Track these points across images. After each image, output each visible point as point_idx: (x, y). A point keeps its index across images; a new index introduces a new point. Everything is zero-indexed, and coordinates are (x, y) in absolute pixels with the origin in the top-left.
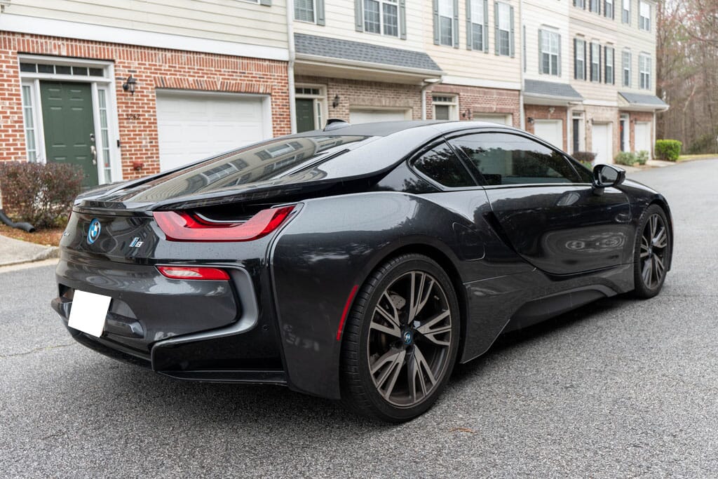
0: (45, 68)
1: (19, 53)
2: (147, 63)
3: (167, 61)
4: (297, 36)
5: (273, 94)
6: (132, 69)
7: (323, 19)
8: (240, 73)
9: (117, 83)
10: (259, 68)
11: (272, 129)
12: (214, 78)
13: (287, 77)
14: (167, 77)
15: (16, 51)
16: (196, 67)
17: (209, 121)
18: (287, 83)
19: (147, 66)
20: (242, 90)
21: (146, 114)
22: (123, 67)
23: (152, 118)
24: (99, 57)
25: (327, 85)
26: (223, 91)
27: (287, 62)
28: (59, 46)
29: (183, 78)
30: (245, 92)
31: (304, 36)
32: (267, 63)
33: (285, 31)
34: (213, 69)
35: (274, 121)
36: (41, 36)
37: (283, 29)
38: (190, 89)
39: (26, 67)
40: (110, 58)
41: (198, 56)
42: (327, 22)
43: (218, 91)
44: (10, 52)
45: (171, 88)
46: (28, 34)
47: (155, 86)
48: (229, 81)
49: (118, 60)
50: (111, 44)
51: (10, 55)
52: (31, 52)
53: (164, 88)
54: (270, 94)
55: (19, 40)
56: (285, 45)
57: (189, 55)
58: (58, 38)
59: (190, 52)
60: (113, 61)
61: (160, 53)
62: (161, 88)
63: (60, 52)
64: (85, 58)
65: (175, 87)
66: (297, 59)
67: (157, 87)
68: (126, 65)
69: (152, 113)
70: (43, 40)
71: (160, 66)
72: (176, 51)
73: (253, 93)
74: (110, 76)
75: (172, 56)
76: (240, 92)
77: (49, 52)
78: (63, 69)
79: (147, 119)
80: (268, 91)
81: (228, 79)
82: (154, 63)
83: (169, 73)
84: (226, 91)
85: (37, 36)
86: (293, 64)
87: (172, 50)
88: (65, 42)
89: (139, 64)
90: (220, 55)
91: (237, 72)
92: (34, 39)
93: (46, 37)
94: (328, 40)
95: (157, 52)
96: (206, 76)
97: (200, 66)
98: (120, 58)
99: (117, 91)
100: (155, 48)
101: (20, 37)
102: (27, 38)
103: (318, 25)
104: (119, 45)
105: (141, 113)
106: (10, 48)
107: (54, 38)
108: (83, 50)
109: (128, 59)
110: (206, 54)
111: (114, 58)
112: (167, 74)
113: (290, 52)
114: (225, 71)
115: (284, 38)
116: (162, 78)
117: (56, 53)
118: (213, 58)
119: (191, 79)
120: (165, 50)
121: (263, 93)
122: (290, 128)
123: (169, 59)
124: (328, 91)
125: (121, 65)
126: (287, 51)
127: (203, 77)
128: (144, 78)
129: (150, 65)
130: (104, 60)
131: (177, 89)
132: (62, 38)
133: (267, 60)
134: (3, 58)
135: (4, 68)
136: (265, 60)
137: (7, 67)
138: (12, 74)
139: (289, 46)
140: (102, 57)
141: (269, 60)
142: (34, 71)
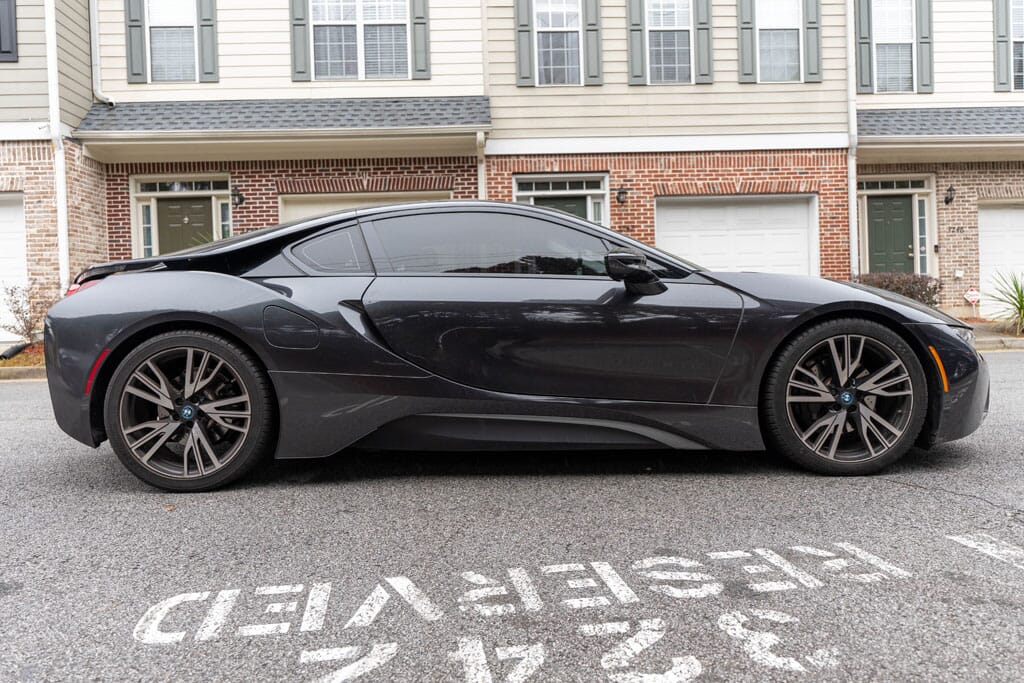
0: (543, 185)
1: (514, 173)
2: (646, 170)
3: (671, 165)
4: (860, 113)
5: (822, 192)
6: (628, 178)
7: (930, 84)
8: (771, 170)
9: (611, 194)
10: (798, 161)
11: (818, 237)
12: (732, 179)
13: (846, 168)
14: (669, 183)
15: (511, 172)
16: (708, 169)
17: (728, 230)
18: (846, 177)
19: (647, 174)
20: (772, 191)
21: (642, 225)
22: (618, 177)
23: (649, 229)
24: (592, 169)
25: (936, 173)
26: (744, 194)
27: (847, 149)
28: (552, 163)
29: (689, 182)
30: (777, 193)
31: (872, 113)
32: (814, 153)
33: (845, 110)
34: (732, 169)
35: (821, 226)
36: (534, 155)
37: (841, 108)
38: (698, 195)
39: (523, 186)
40: (604, 169)
41: (712, 156)
42: (937, 87)
43: (736, 194)
44: (506, 173)
45: (674, 195)
46: (522, 155)
47: (654, 194)
48: (753, 181)
49: (612, 171)
50: (606, 154)
51: (506, 176)
52: (525, 171)
53: (665, 195)
54: (817, 193)
55: (514, 162)
56: (844, 128)
57: (699, 156)
58: (551, 155)
59: (701, 152)
60: (608, 172)
61: (663, 157)
62: (661, 196)
63: (552, 168)
64: (578, 172)
65: (679, 192)
66: (859, 144)
67: (656, 196)
68: (622, 174)
69: (649, 224)
70: (536, 159)
71: (662, 172)
72: (682, 153)
73: (790, 193)
74: (605, 189)
75: (677, 160)
76: (770, 193)
77: (541, 170)
78: (559, 185)
79: (642, 230)
80: (813, 189)
81: (753, 179)
82: (654, 169)
83: (672, 178)
84: (748, 194)
85: (530, 156)
86: (854, 151)
87: (677, 153)
88: (558, 159)
89: (637, 172)
90: (742, 152)
91: (766, 170)
92: (528, 159)
93: (539, 155)
94: (937, 112)
95: (658, 157)
96: (720, 178)
97: (714, 166)
98: (615, 168)
99: (611, 202)
100: (656, 153)
101: (515, 159)
102: (522, 158)
103: (919, 93)
104: (614, 154)
105: (636, 224)
106: (506, 170)
107: (547, 155)
109: (624, 168)
110: (721, 152)
111: (609, 168)
112: (669, 180)
113: (850, 136)
114: (748, 170)
115: (842, 118)
116: (663, 185)
117: (549, 170)
118: (732, 156)
119: (700, 183)
120: (669, 153)
121: (805, 192)
122: (848, 234)
123: (673, 164)
124: (937, 182)
125: (616, 175)
126: (846, 135)
127: (717, 179)
128: (641, 186)
129: (649, 172)
130: (598, 172)
131: (681, 195)
132: (555, 155)
133: (814, 150)
134: (499, 180)
135: (500, 189)
136: (810, 150)
137: (503, 187)
138: (506, 193)
139: (849, 128)
140: (596, 169)
141: (817, 150)
142: (531, 189)
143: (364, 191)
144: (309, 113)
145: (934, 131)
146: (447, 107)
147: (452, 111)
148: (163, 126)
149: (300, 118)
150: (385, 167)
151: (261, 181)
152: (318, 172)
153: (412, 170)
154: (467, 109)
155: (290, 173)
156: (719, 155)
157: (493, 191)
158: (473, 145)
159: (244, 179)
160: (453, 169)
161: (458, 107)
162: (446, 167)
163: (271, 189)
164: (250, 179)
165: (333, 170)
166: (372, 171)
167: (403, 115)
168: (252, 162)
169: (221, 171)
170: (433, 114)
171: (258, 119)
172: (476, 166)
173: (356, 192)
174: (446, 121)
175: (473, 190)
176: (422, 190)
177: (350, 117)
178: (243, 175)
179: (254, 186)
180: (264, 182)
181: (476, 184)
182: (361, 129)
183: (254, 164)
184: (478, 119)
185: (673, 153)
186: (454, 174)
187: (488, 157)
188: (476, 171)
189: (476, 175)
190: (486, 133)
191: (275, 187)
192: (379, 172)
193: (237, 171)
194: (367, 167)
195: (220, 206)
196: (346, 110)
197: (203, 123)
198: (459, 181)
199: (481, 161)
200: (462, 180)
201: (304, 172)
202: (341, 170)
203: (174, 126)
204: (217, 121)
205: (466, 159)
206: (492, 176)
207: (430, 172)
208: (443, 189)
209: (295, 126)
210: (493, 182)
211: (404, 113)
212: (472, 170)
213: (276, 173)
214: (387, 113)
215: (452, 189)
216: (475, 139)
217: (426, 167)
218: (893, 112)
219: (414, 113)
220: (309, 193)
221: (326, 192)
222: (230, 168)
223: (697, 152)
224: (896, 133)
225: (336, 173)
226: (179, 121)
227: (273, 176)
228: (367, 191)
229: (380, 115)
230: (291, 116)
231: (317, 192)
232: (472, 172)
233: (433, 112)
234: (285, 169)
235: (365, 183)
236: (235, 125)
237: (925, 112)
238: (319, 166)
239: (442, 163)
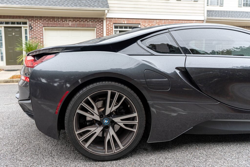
0: (121, 27)
1: (114, 23)
2: (151, 24)
3: (157, 23)
4: (208, 11)
6: (146, 26)
7: (222, 4)
15: (113, 23)
24: (136, 23)
27: (203, 21)
28: (125, 21)
31: (211, 11)
33: (203, 10)
36: (120, 18)
39: (116, 27)
40: (139, 23)
41: (168, 21)
42: (224, 5)
46: (116, 18)
49: (141, 24)
50: (140, 19)
51: (111, 24)
52: (117, 23)
55: (114, 20)
58: (124, 19)
59: (165, 20)
60: (140, 24)
63: (124, 22)
64: (132, 24)
66: (207, 19)
68: (144, 25)
70: (120, 19)
72: (160, 20)
75: (159, 21)
77: (121, 23)
78: (126, 27)
82: (153, 24)
85: (119, 18)
86: (205, 21)
87: (159, 19)
88: (126, 20)
89: (148, 24)
90: (176, 20)
92: (118, 19)
93: (121, 18)
94: (224, 12)
95: (154, 20)
98: (142, 23)
101: (114, 19)
103: (220, 6)
104: (142, 19)
106: (111, 22)
108: (131, 21)
111: (140, 23)
113: (205, 17)
115: (203, 12)
117: (123, 23)
123: (158, 22)
125: (142, 25)
126: (204, 17)
130: (137, 24)
132: (126, 19)
133: (195, 20)
134: (110, 25)
135: (110, 28)
136: (194, 20)
137: (110, 27)
138: (111, 29)
139: (204, 15)
140: (137, 23)
141: (196, 20)
142: (118, 28)
143: (70, 27)
144: (54, 2)
145: (224, 16)
146: (95, 3)
147: (97, 4)
148: (7, 3)
149: (51, 3)
150: (76, 20)
151: (38, 22)
152: (55, 20)
153: (84, 21)
154: (102, 3)
155: (47, 20)
156: (170, 21)
157: (108, 28)
158: (104, 14)
159: (32, 21)
160: (96, 21)
161: (99, 3)
162: (94, 21)
163: (41, 25)
164: (34, 22)
165: (60, 20)
166: (72, 21)
167: (83, 4)
168: (35, 16)
169: (25, 19)
170: (92, 4)
171: (38, 3)
172: (103, 21)
173: (67, 27)
174: (96, 7)
175: (102, 28)
176: (87, 27)
177: (67, 4)
178: (32, 20)
179: (36, 24)
180: (39, 23)
181: (103, 26)
182: (70, 7)
183: (36, 17)
184: (105, 6)
185: (158, 19)
186: (97, 23)
187: (107, 18)
188: (103, 22)
189: (103, 23)
190: (108, 11)
191: (42, 25)
192: (74, 21)
193: (30, 19)
194: (70, 19)
195: (24, 30)
196: (65, 2)
197: (20, 3)
198: (98, 25)
199: (105, 19)
200: (99, 25)
201: (51, 20)
202: (63, 20)
203: (11, 4)
204: (25, 3)
205: (100, 19)
206: (108, 24)
207: (89, 22)
208: (93, 27)
209: (50, 6)
210: (108, 26)
211: (83, 3)
212: (102, 22)
213: (43, 20)
214: (78, 3)
215: (96, 27)
216: (105, 12)
217: (88, 20)
218: (213, 11)
219: (86, 3)
220: (53, 27)
221: (58, 27)
222: (28, 18)
223: (164, 20)
224: (215, 17)
225: (61, 21)
226: (13, 2)
227: (42, 21)
228: (71, 27)
229: (76, 4)
230: (48, 3)
231: (55, 27)
232: (102, 23)
233: (91, 4)
234: (45, 19)
235: (70, 24)
236: (31, 4)
237: (221, 11)
238: (56, 19)
239: (93, 19)
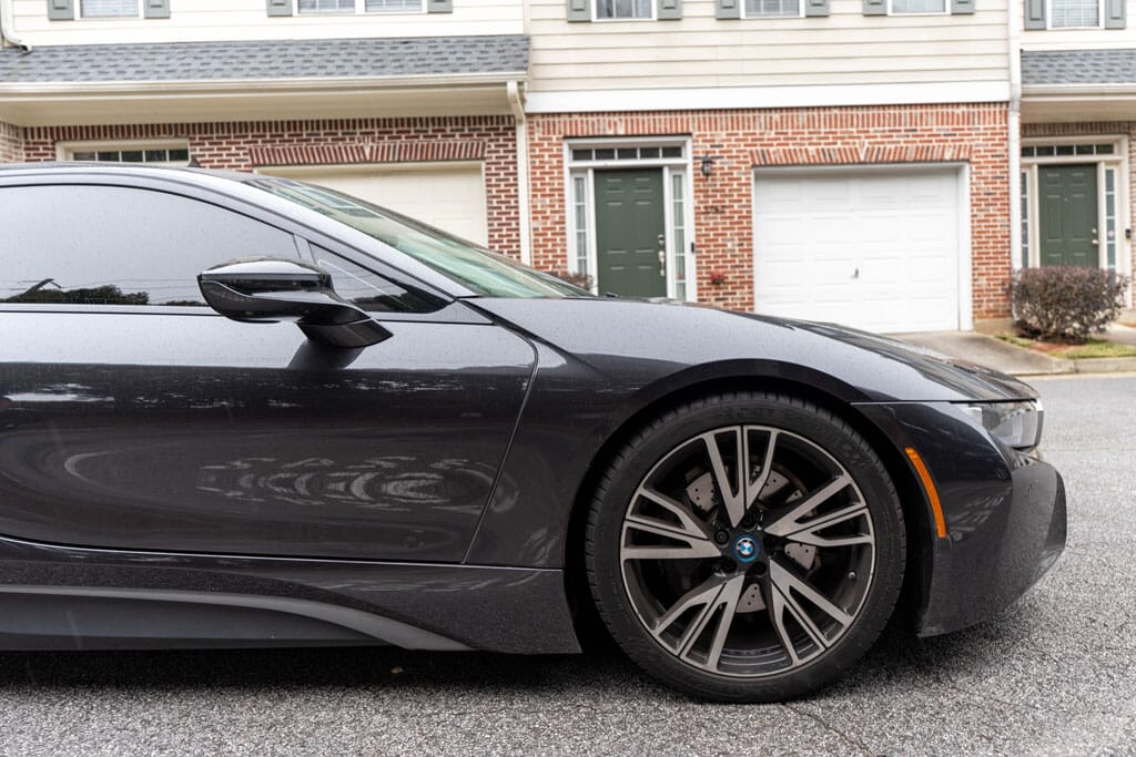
0: (605, 153)
1: (565, 137)
2: (741, 132)
3: (774, 125)
4: (1024, 55)
5: (974, 159)
6: (717, 143)
7: (1122, 17)
8: (906, 131)
9: (695, 164)
10: (942, 120)
11: (969, 219)
12: (854, 143)
13: (1007, 128)
14: (771, 149)
15: (562, 136)
16: (823, 130)
17: (852, 210)
18: (1006, 139)
19: (741, 137)
20: (908, 159)
21: (736, 205)
22: (704, 141)
23: (744, 210)
24: (669, 132)
25: (1129, 134)
26: (870, 163)
27: (1007, 103)
28: (615, 123)
29: (797, 148)
30: (915, 161)
31: (1043, 55)
32: (964, 109)
33: (1005, 51)
34: (854, 130)
35: (973, 205)
36: (592, 113)
37: (1000, 48)
38: (810, 164)
39: (580, 154)
40: (685, 131)
41: (827, 113)
42: (1130, 21)
43: (860, 163)
44: (554, 137)
45: (777, 165)
46: (576, 113)
47: (751, 163)
48: (882, 146)
49: (696, 133)
50: (687, 111)
51: (554, 141)
52: (580, 134)
53: (766, 165)
54: (968, 161)
55: (565, 122)
56: (1002, 75)
57: (810, 113)
58: (614, 113)
59: (813, 108)
60: (689, 134)
61: (762, 115)
62: (761, 166)
63: (615, 130)
64: (650, 135)
65: (784, 161)
66: (1024, 95)
67: (754, 166)
68: (708, 138)
69: (744, 203)
70: (595, 118)
71: (761, 134)
72: (788, 109)
73: (931, 161)
74: (687, 157)
75: (782, 117)
76: (904, 162)
77: (602, 133)
78: (627, 153)
79: (736, 212)
80: (962, 156)
81: (883, 143)
82: (752, 131)
83: (775, 143)
84: (876, 162)
85: (587, 114)
86: (1016, 105)
87: (781, 109)
88: (623, 117)
89: (728, 135)
90: (868, 107)
91: (899, 131)
92: (584, 119)
93: (598, 113)
94: (1130, 53)
95: (757, 114)
96: (839, 142)
97: (830, 127)
98: (699, 129)
99: (695, 175)
100: (754, 110)
101: (567, 119)
102: (575, 117)
103: (1107, 29)
104: (698, 111)
105: (727, 203)
106: (554, 133)
107: (609, 113)
108: (646, 125)
109: (711, 129)
110: (841, 107)
111: (691, 130)
112: (771, 145)
113: (1011, 85)
114: (876, 131)
115: (1000, 62)
116: (762, 151)
117: (611, 132)
118: (855, 112)
119: (812, 149)
120: (770, 109)
121: (952, 161)
122: (1008, 215)
123: (776, 123)
124: (1130, 146)
125: (700, 139)
126: (1006, 84)
127: (835, 143)
128: (734, 154)
129: (745, 134)
130: (677, 135)
131: (787, 165)
132: (620, 113)
133: (963, 104)
134: (546, 146)
135: (546, 159)
136: (958, 104)
137: (550, 156)
138: (555, 164)
139: (1009, 75)
140: (674, 131)
141: (968, 104)
142: (590, 158)
143: (366, 162)
144: (288, 58)
145: (1123, 78)
146: (472, 50)
147: (479, 55)
148: (89, 76)
149: (273, 65)
150: (395, 130)
151: (230, 149)
152: (304, 137)
153: (430, 133)
154: (499, 51)
155: (268, 138)
156: (837, 111)
157: (537, 160)
158: (504, 100)
159: (207, 146)
160: (484, 132)
161: (487, 49)
162: (474, 130)
163: (243, 160)
164: (215, 147)
165: (325, 134)
166: (377, 135)
167: (411, 60)
168: (217, 124)
169: (176, 136)
170: (452, 59)
171: (218, 66)
172: (514, 129)
173: (355, 162)
174: (467, 68)
175: (510, 159)
176: (443, 160)
177: (339, 64)
178: (206, 142)
179: (221, 155)
180: (233, 151)
181: (515, 151)
182: (354, 78)
183: (221, 126)
184: (510, 65)
185: (776, 109)
186: (486, 139)
187: (530, 115)
188: (514, 134)
189: (514, 140)
190: (520, 84)
191: (248, 157)
192: (386, 136)
193: (197, 136)
194: (369, 130)
196: (337, 54)
197: (143, 72)
198: (493, 148)
199: (521, 122)
200: (496, 146)
201: (286, 137)
202: (336, 134)
203: (104, 76)
204: (163, 69)
205: (499, 119)
206: (537, 141)
207: (453, 136)
208: (471, 159)
209: (265, 75)
210: (537, 149)
211: (415, 57)
212: (510, 133)
213: (250, 138)
214: (391, 58)
215: (483, 158)
216: (506, 91)
217: (448, 129)
218: (1072, 54)
219: (427, 57)
220: (293, 164)
221: (316, 164)
222: (188, 133)
223: (808, 108)
224: (1073, 82)
225: (330, 138)
226: (112, 69)
227: (245, 143)
228: (370, 162)
229: (381, 61)
230: (261, 62)
231: (305, 164)
232: (510, 136)
233: (453, 56)
234: (261, 132)
235: (367, 151)
236: (185, 75)
237: (1114, 53)
238: (307, 129)
239: (469, 124)
